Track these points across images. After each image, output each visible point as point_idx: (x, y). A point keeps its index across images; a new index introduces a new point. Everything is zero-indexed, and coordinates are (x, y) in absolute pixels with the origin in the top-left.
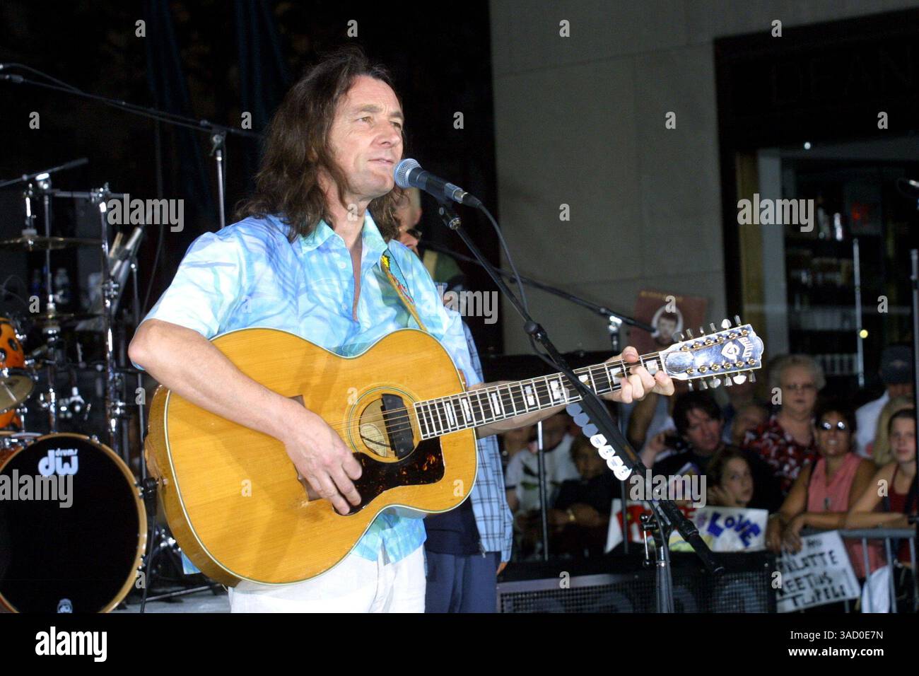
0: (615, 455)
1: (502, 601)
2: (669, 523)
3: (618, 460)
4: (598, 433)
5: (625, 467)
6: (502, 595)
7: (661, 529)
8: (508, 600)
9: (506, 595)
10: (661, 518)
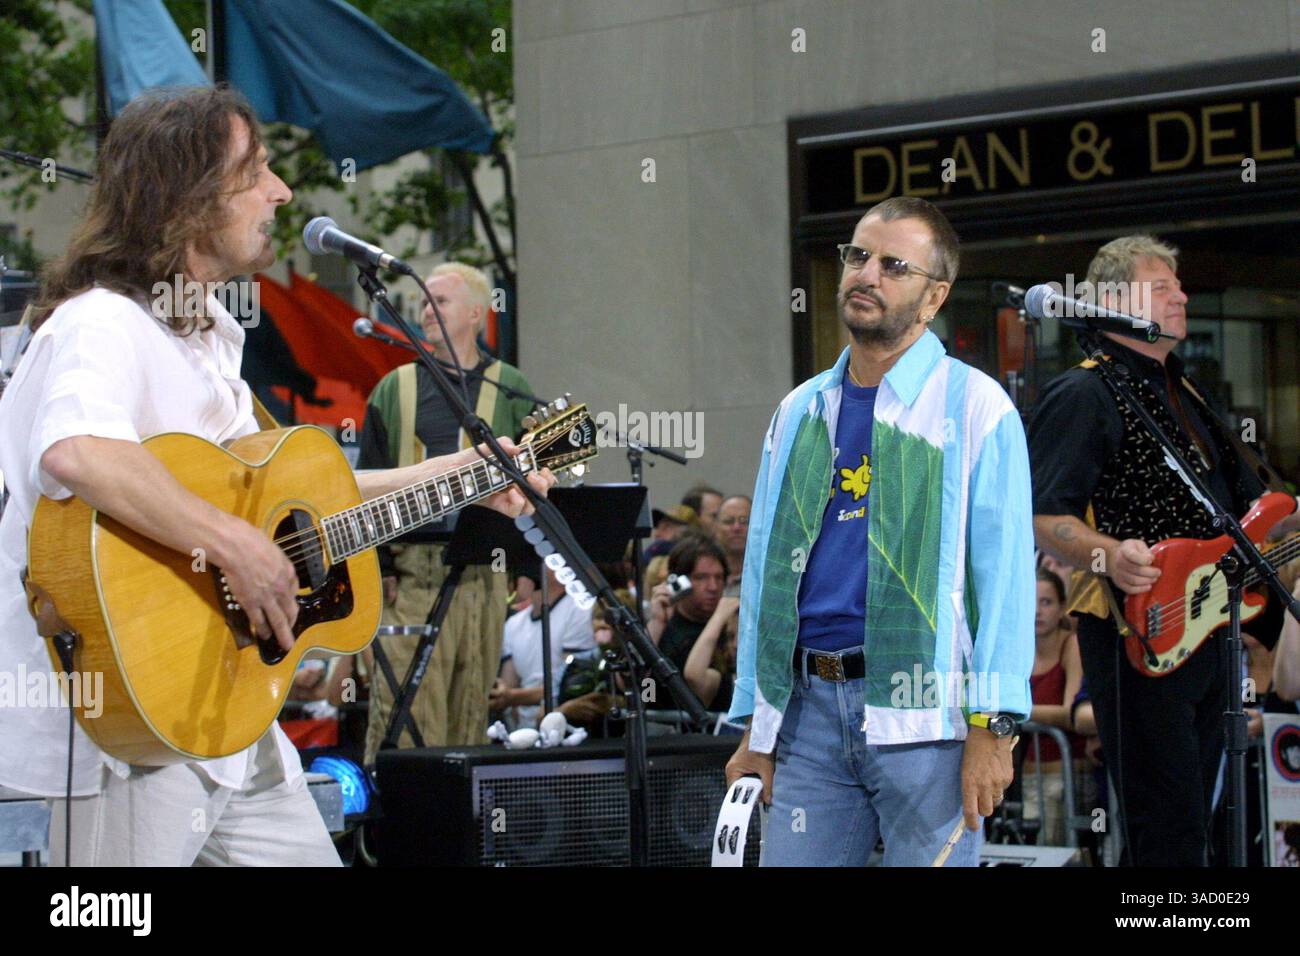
0: (576, 579)
1: (481, 788)
2: (642, 663)
3: (579, 585)
4: (555, 552)
5: (588, 594)
6: (481, 782)
7: (632, 671)
8: (488, 788)
9: (486, 782)
10: (632, 656)
